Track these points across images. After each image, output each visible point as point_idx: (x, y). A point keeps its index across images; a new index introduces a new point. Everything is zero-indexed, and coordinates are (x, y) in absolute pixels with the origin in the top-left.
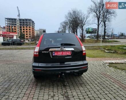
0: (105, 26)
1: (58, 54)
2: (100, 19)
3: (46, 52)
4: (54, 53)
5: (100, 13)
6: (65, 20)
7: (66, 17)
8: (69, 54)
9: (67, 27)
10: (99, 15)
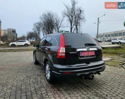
0: (77, 30)
1: (84, 54)
2: (72, 23)
3: (73, 53)
4: (81, 54)
5: (72, 18)
6: (40, 21)
7: (41, 18)
8: (93, 54)
9: (41, 28)
10: (71, 19)
